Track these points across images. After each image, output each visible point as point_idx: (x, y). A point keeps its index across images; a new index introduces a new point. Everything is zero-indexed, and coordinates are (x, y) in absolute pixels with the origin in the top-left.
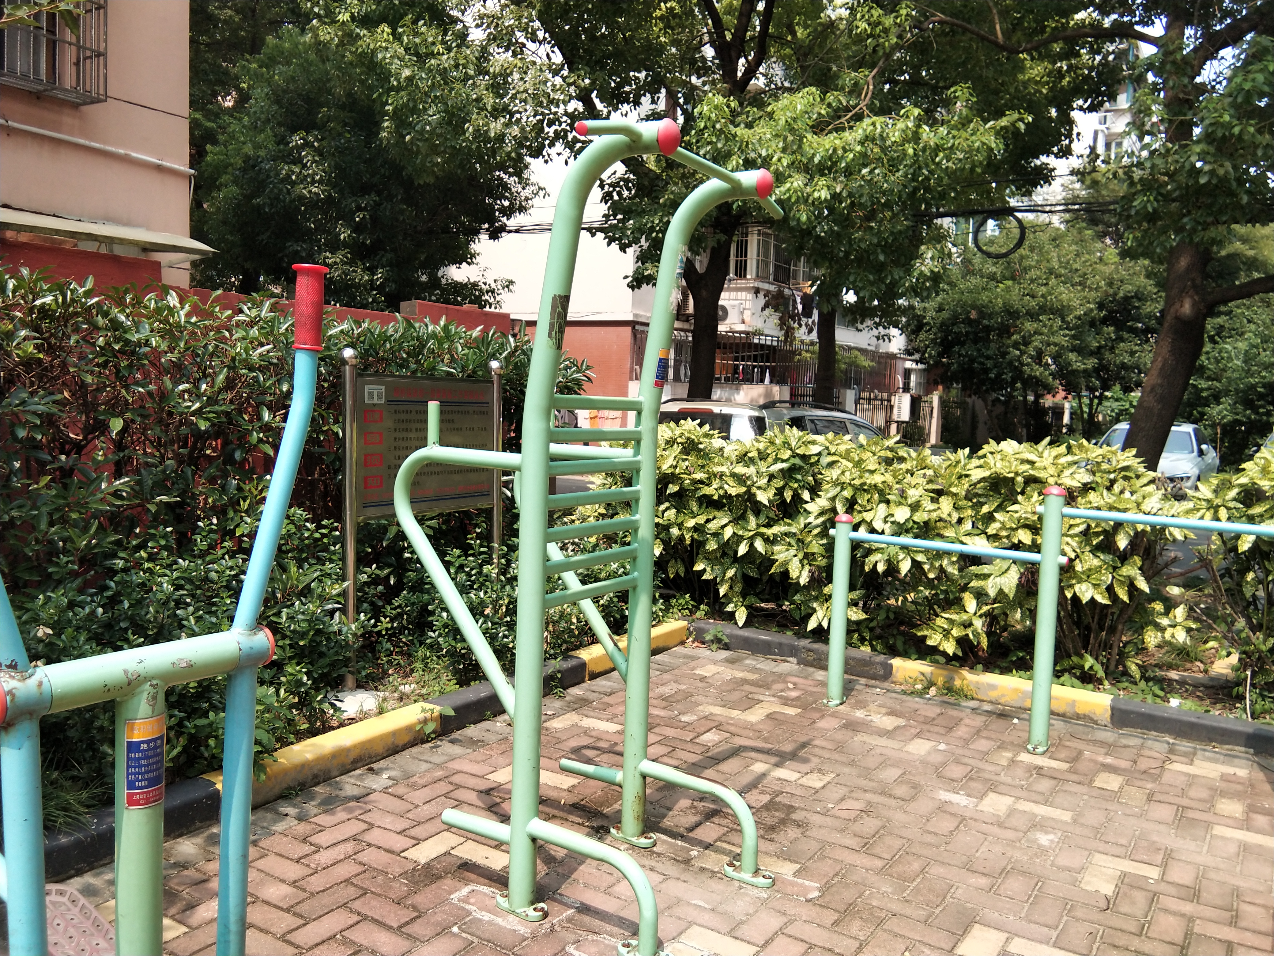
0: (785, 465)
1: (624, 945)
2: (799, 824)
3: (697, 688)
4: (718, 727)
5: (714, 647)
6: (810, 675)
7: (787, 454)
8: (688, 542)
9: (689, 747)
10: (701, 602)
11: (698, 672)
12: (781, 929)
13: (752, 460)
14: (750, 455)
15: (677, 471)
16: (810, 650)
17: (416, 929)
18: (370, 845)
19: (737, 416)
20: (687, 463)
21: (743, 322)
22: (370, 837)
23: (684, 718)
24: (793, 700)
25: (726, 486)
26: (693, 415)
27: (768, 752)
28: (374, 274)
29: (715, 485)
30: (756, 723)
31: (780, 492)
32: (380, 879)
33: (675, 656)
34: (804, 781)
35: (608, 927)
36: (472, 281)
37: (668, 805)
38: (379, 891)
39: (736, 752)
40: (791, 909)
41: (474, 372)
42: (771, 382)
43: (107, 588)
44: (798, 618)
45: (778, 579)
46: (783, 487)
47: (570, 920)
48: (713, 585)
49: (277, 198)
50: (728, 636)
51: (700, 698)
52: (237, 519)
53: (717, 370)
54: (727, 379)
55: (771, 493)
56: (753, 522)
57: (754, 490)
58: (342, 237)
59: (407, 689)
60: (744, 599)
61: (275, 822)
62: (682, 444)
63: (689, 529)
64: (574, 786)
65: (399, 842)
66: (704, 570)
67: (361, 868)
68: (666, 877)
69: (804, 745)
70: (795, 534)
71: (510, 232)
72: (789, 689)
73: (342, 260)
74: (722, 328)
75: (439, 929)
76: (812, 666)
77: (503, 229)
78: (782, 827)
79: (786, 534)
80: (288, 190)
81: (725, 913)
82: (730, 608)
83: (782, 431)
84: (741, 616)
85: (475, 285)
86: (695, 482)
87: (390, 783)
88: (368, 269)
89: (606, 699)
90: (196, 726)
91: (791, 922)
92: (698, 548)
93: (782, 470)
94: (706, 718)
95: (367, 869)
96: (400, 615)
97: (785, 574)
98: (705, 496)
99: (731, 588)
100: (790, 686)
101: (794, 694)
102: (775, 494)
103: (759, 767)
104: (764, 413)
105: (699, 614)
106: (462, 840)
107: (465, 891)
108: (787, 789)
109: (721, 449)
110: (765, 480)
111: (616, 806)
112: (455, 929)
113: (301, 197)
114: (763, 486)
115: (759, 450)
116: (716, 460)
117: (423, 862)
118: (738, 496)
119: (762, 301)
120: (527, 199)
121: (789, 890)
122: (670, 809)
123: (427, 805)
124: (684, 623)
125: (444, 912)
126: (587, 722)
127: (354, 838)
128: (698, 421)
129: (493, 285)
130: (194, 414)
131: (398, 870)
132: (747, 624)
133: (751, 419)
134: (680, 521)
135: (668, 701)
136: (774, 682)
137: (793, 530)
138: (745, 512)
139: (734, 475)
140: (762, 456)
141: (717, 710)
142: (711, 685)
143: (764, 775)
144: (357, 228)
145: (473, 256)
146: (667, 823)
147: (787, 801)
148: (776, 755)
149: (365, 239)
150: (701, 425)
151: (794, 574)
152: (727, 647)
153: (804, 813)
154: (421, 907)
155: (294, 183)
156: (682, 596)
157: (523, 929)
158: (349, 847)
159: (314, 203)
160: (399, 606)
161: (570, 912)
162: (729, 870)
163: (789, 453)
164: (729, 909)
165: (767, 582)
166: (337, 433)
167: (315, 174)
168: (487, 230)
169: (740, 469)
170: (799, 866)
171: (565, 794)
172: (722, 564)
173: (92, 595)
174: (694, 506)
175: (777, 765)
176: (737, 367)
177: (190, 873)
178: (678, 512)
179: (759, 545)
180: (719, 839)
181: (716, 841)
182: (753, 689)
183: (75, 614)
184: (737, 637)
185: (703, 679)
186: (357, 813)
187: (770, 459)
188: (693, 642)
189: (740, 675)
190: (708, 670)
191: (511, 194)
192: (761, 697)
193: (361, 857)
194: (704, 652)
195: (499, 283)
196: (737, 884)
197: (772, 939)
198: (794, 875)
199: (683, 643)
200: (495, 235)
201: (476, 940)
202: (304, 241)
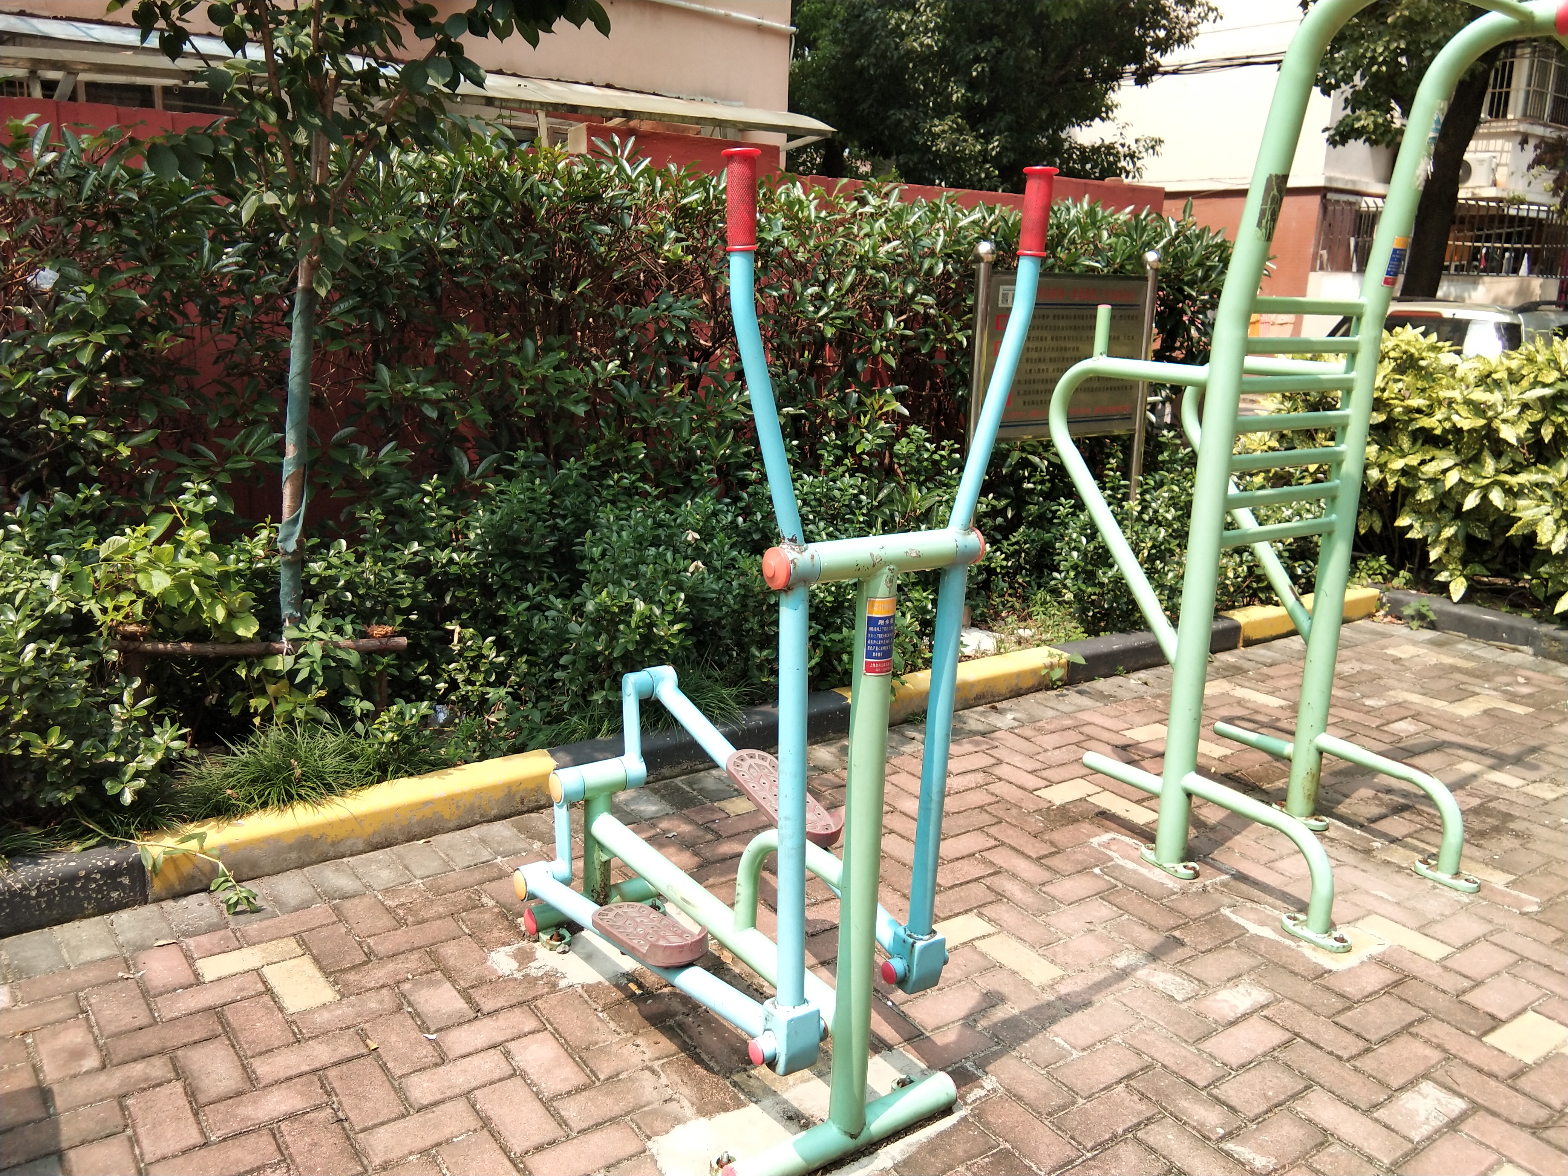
0: (1548, 392)
1: (1289, 918)
2: (1517, 835)
3: (1387, 670)
4: (1416, 717)
5: (1415, 624)
6: (1551, 670)
7: (1552, 376)
8: (1391, 488)
9: (1375, 734)
10: (1402, 567)
11: (1390, 651)
12: (1484, 936)
13: (1498, 384)
14: (1495, 376)
15: (1386, 395)
16: (1556, 639)
17: (1055, 862)
18: (1000, 779)
19: (1477, 322)
20: (1400, 385)
21: (1495, 184)
22: (999, 771)
23: (1368, 702)
24: (1523, 697)
25: (1455, 418)
26: (1414, 320)
27: (1482, 752)
28: (988, 142)
29: (1439, 415)
30: (1468, 718)
31: (1535, 428)
32: (1014, 811)
33: (1359, 631)
34: (1530, 789)
35: (1270, 899)
36: (1107, 142)
37: (1346, 792)
38: (1014, 821)
39: (1437, 747)
40: (1499, 918)
41: (1122, 266)
42: (1530, 272)
43: (740, 499)
44: (1541, 597)
45: (1517, 544)
46: (1541, 422)
47: (1224, 884)
48: (1422, 546)
49: (884, 56)
50: (1435, 612)
51: (1392, 682)
52: (857, 436)
53: (1447, 256)
54: (1459, 269)
55: (1522, 429)
56: (1490, 465)
57: (1497, 423)
58: (954, 98)
59: (1027, 633)
60: (1465, 567)
61: (903, 744)
62: (1395, 359)
63: (1394, 472)
64: (1226, 756)
65: (1031, 782)
66: (1411, 527)
67: (994, 799)
68: (1340, 863)
69: (1533, 750)
70: (1550, 485)
71: (1165, 73)
72: (1519, 684)
73: (951, 127)
74: (1463, 193)
75: (1079, 868)
76: (1555, 659)
77: (1155, 70)
78: (1494, 834)
79: (1537, 485)
80: (897, 44)
81: (1413, 910)
82: (1443, 577)
83: (1549, 343)
84: (1458, 588)
85: (1110, 148)
86: (1409, 410)
87: (1016, 724)
88: (982, 136)
89: (1265, 670)
90: (831, 640)
91: (1499, 930)
92: (1405, 497)
93: (1542, 399)
94: (1398, 704)
95: (999, 800)
96: (1017, 553)
97: (1531, 538)
98: (1422, 429)
99: (1447, 551)
100: (1521, 680)
101: (1525, 690)
102: (1528, 431)
103: (1468, 767)
104: (1521, 318)
105: (1396, 582)
106: (1099, 789)
107: (1106, 837)
108: (1506, 796)
109: (1453, 368)
110: (1516, 411)
111: (1280, 784)
112: (1097, 871)
113: (913, 50)
114: (1511, 419)
115: (1510, 371)
116: (1444, 382)
117: (1058, 803)
118: (1471, 431)
119: (1530, 153)
120: (1190, 25)
121: (1498, 899)
122: (1347, 796)
123: (1057, 752)
124: (1375, 592)
125: (1084, 853)
126: (1240, 692)
127: (983, 770)
128: (1422, 329)
129: (1134, 147)
130: (821, 320)
131: (1032, 807)
132: (1464, 600)
133: (1498, 326)
134: (1382, 460)
135: (1349, 681)
136: (1497, 673)
137: (1550, 479)
138: (1480, 452)
139: (1468, 402)
140: (1515, 378)
141: (1415, 698)
142: (1407, 669)
143: (1474, 776)
144: (972, 85)
145: (1109, 109)
146: (1342, 809)
147: (1503, 808)
148: (1492, 756)
149: (982, 98)
150: (1425, 334)
151: (1544, 537)
152: (1432, 626)
153: (1527, 824)
154: (1059, 844)
155: (903, 36)
156: (1375, 557)
157: (1172, 884)
158: (980, 777)
159: (925, 59)
160: (1017, 543)
161: (1225, 877)
162: (1422, 868)
163: (1556, 374)
164: (1419, 906)
165: (1501, 547)
166: (961, 343)
167: (929, 20)
168: (1133, 74)
169: (1479, 395)
170: (1513, 877)
171: (1216, 763)
172: (1437, 520)
173: (727, 505)
174: (1405, 442)
175: (1493, 768)
176: (1478, 250)
177: (829, 776)
178: (1382, 449)
179: (1497, 498)
180: (1410, 835)
181: (1406, 836)
182: (1465, 679)
183: (718, 522)
184: (1449, 614)
185: (1396, 660)
186: (984, 747)
187: (1525, 383)
188: (1385, 616)
189: (1449, 660)
190: (1405, 651)
191: (1170, 21)
192: (1477, 690)
193: (991, 788)
194: (1400, 630)
195: (1142, 143)
196: (1430, 883)
197: (1473, 943)
198: (1507, 885)
199: (1370, 616)
200: (1142, 79)
201: (1120, 885)
202: (908, 107)
